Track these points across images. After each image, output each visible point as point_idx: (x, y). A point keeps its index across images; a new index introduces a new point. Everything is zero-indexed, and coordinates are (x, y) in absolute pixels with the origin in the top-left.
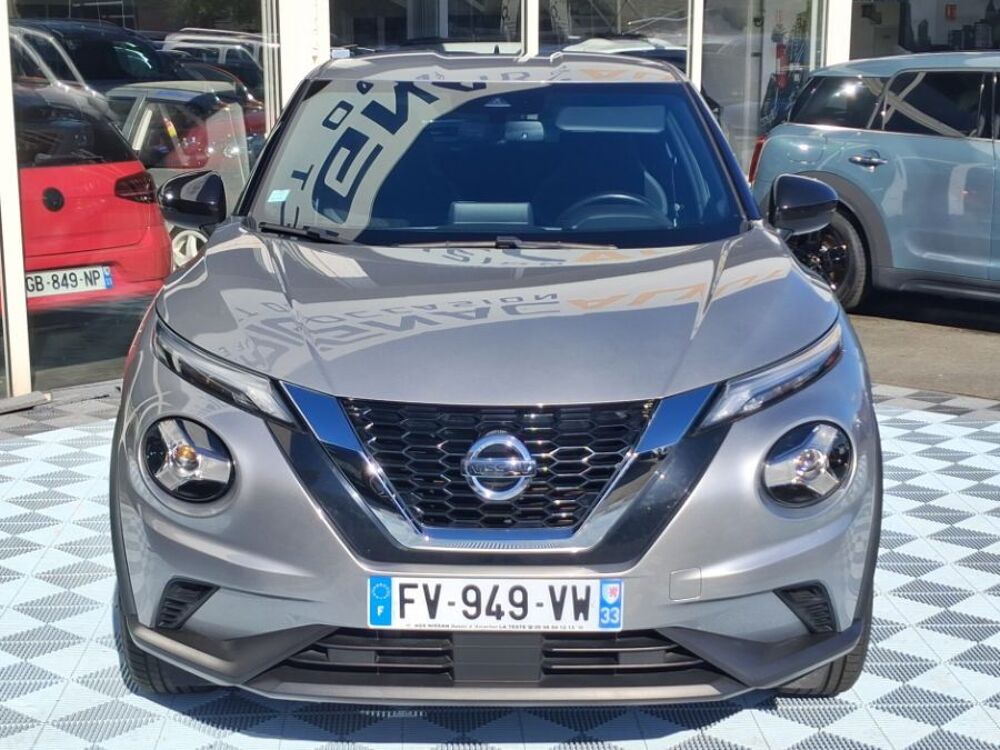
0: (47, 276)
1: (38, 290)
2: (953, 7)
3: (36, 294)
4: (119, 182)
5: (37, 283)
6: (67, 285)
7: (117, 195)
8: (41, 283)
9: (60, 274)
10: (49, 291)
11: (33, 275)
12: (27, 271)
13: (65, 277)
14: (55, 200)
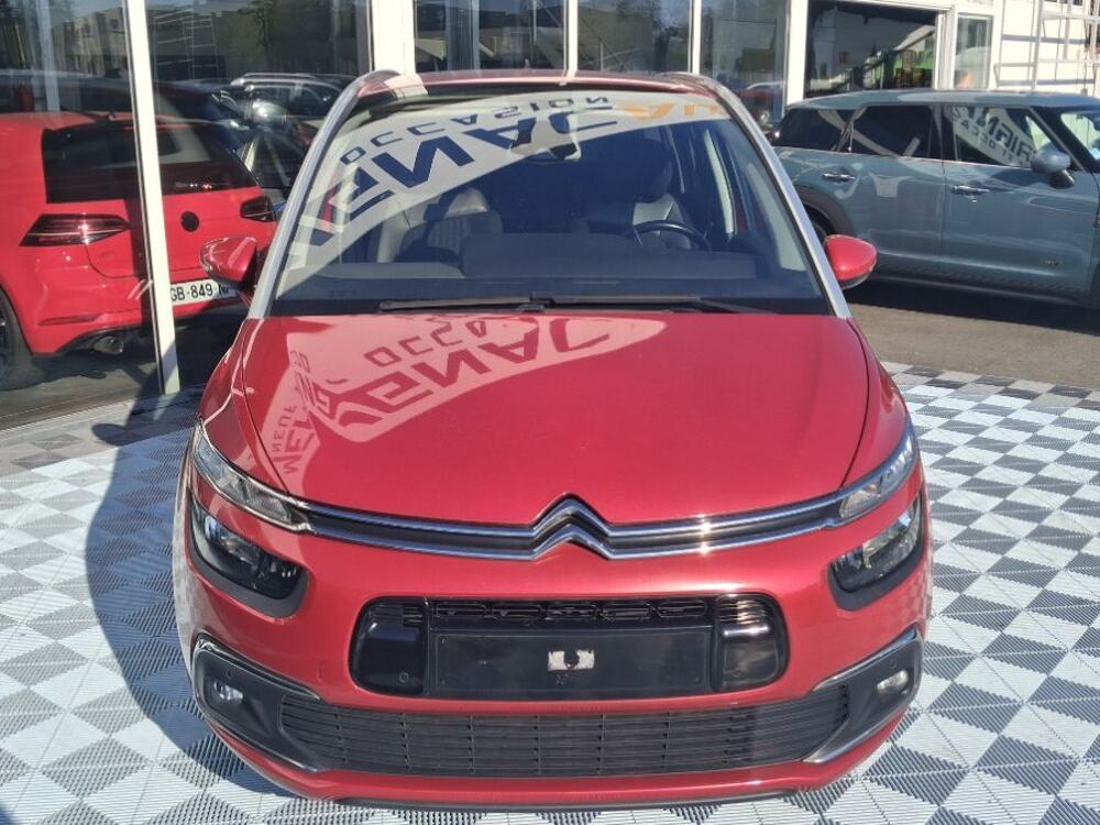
0: (187, 287)
1: (180, 299)
2: (845, 54)
3: (178, 303)
4: (244, 204)
5: (179, 294)
6: (204, 294)
7: (242, 216)
8: (182, 293)
9: (198, 284)
10: (189, 299)
11: (175, 286)
12: (172, 283)
13: (202, 287)
14: (190, 222)
